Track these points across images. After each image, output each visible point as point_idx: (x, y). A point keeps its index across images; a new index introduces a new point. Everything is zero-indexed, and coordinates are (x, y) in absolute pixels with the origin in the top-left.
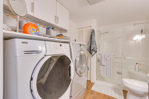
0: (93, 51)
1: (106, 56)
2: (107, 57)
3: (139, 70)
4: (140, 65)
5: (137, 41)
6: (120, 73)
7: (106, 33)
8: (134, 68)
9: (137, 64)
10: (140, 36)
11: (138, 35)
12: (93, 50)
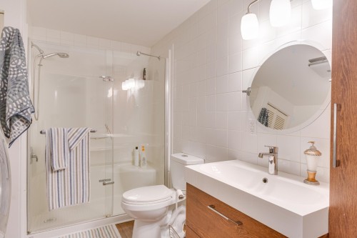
0: (17, 122)
1: (68, 136)
2: (72, 141)
3: (142, 162)
4: (143, 150)
5: (129, 94)
6: (110, 180)
7: (63, 56)
8: (131, 159)
9: (137, 148)
10: (137, 82)
11: (133, 79)
12: (17, 116)
